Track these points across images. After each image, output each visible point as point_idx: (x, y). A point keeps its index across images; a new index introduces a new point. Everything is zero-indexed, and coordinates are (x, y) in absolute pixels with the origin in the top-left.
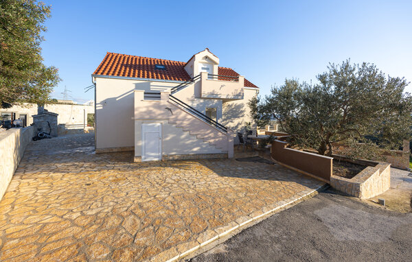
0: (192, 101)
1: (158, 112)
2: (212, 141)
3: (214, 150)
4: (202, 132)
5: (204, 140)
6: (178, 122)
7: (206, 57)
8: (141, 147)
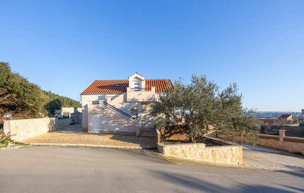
0: (122, 104)
1: (98, 110)
2: (126, 125)
3: (127, 130)
4: (121, 120)
5: (122, 124)
6: (107, 115)
7: (136, 77)
8: (91, 126)
